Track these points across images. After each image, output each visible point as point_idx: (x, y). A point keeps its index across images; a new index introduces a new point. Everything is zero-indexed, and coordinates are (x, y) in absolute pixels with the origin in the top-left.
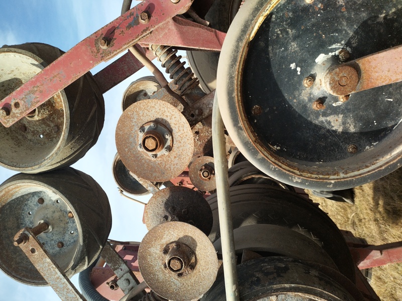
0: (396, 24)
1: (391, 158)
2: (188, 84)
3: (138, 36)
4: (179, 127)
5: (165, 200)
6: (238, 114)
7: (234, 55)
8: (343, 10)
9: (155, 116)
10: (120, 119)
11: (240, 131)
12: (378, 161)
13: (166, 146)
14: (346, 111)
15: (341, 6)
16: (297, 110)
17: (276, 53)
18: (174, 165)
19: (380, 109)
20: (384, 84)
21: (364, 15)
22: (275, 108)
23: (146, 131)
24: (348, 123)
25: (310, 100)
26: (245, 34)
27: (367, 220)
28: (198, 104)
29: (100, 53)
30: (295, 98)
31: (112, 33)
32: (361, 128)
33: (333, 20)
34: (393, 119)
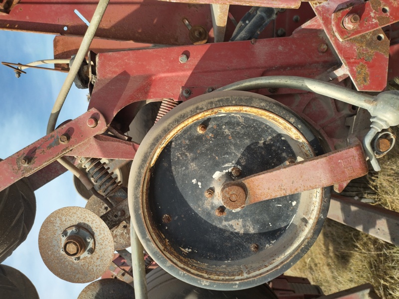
0: (273, 148)
1: (285, 258)
2: (110, 188)
3: (58, 154)
4: (100, 230)
5: (95, 293)
6: (145, 228)
7: (137, 179)
8: (230, 138)
9: (77, 221)
10: (43, 224)
11: (148, 243)
12: (274, 261)
13: (88, 249)
14: (244, 216)
15: (228, 135)
16: (202, 217)
17: (177, 172)
18: (97, 266)
19: (273, 213)
20: (267, 199)
21: (247, 142)
22: (183, 216)
23: (68, 234)
24: (248, 226)
25: (213, 208)
26: (146, 163)
27: (321, 265)
28: (121, 206)
29: (21, 170)
30: (199, 207)
31: (33, 152)
32: (259, 229)
33: (223, 145)
34: (284, 221)
